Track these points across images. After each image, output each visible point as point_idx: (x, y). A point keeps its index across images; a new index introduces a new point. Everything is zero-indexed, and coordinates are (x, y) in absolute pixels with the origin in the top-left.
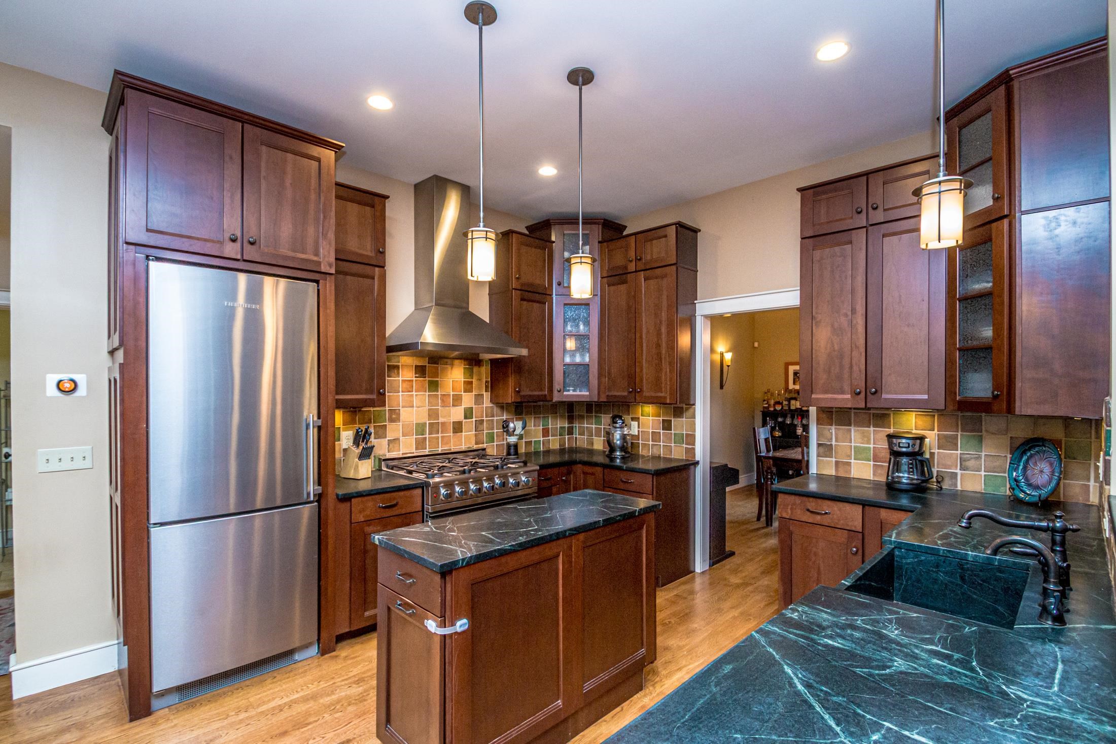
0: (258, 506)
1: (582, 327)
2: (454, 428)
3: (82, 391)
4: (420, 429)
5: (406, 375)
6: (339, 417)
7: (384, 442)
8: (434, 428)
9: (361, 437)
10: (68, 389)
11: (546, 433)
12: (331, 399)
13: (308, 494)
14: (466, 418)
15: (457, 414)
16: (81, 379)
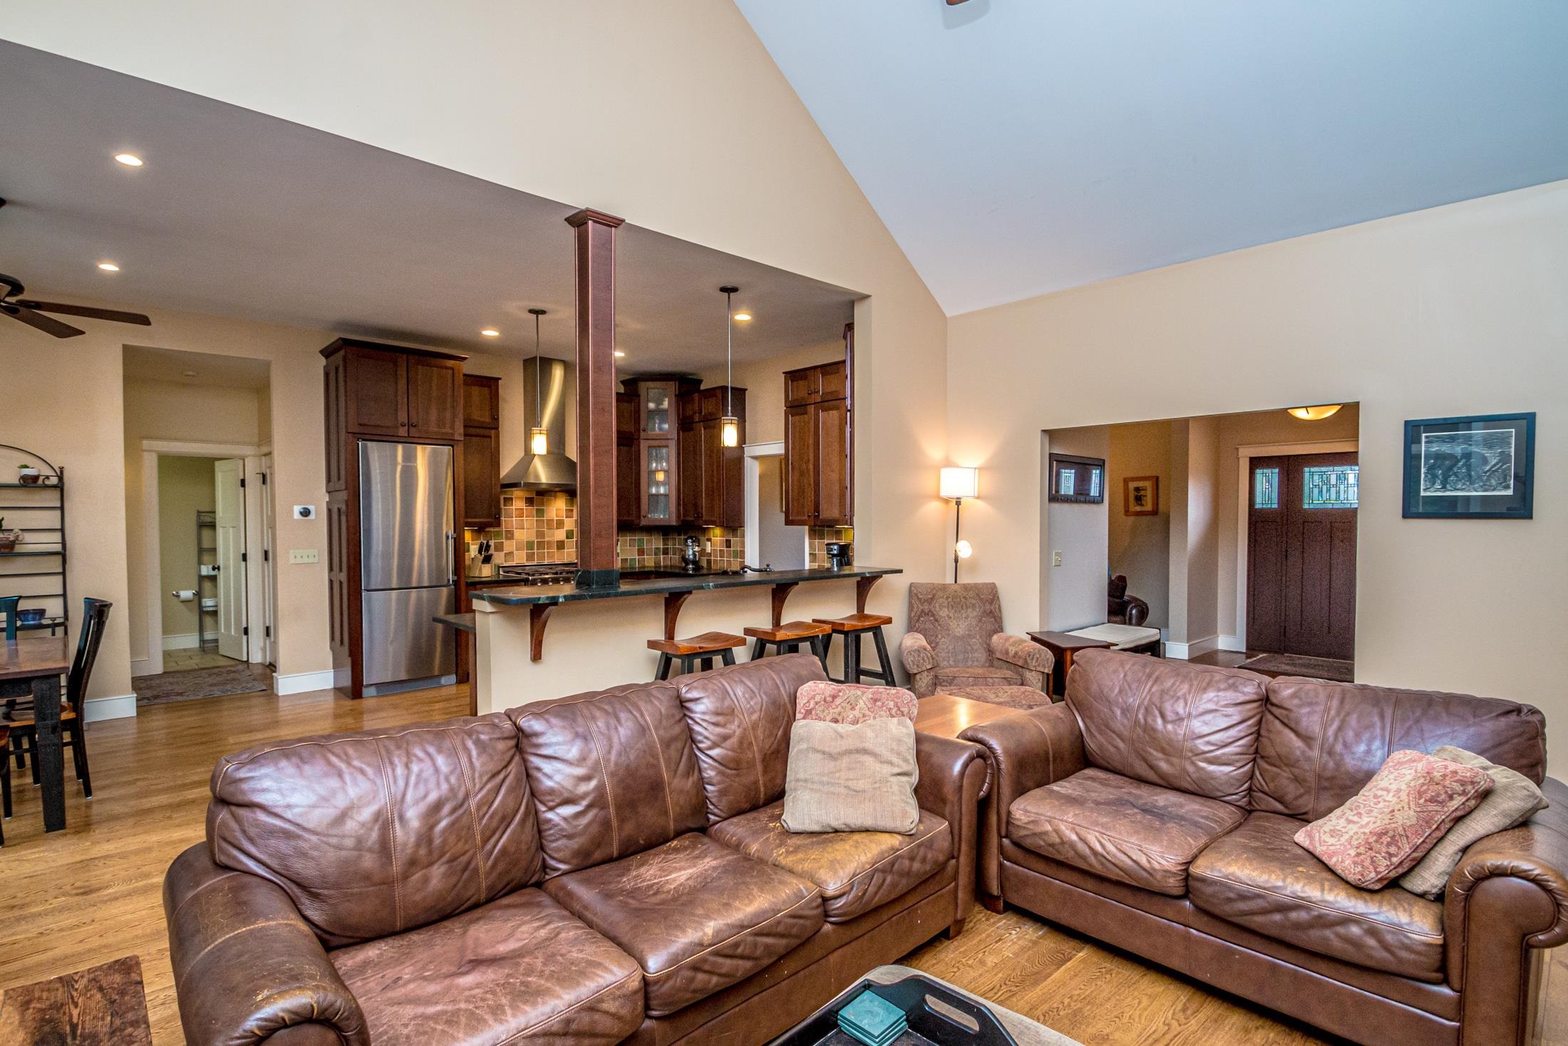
0: (414, 585)
1: (664, 464)
2: (557, 546)
3: (312, 516)
4: (530, 545)
5: (518, 504)
6: (468, 536)
7: (502, 554)
8: (541, 545)
9: (484, 548)
10: (306, 513)
11: (641, 552)
12: (462, 520)
13: (449, 580)
14: (567, 538)
15: (560, 535)
16: (312, 508)
